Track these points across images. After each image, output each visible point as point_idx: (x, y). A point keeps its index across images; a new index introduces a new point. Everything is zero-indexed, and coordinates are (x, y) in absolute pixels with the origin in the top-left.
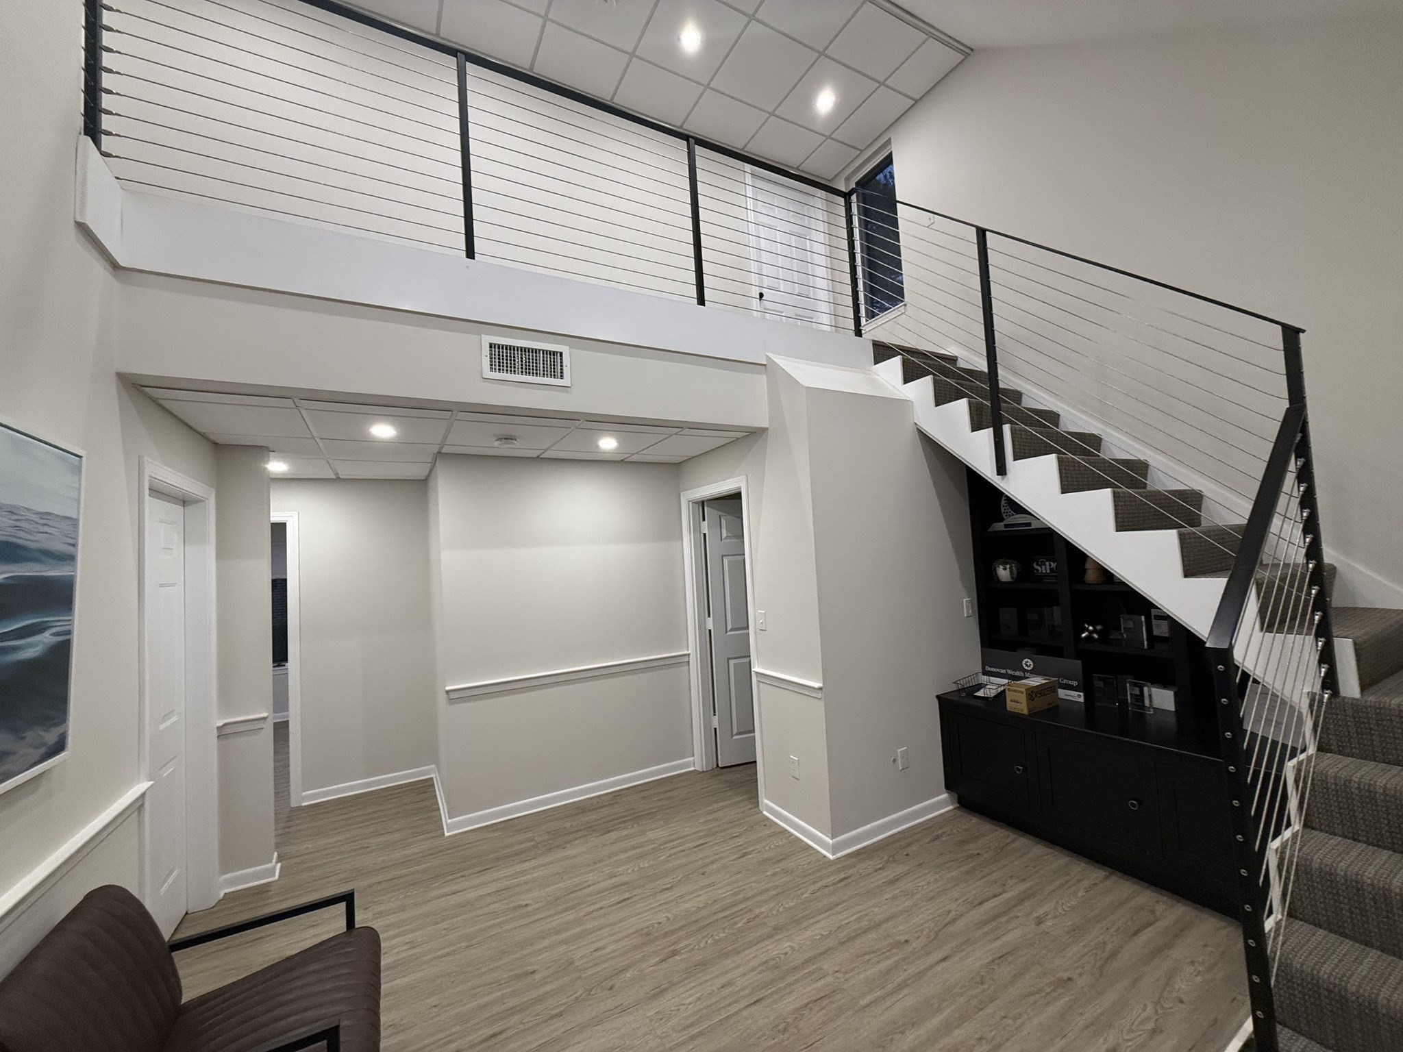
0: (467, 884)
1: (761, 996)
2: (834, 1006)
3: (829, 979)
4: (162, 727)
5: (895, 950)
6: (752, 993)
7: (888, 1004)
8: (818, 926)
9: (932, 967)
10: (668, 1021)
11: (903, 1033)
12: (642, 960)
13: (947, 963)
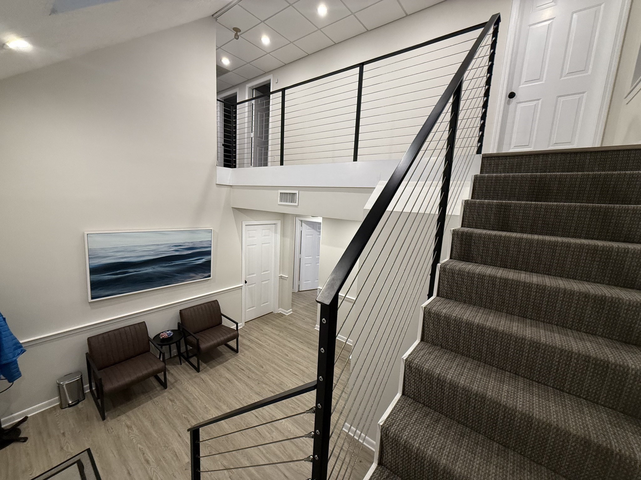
0: (294, 342)
1: (259, 418)
2: (257, 438)
3: (269, 435)
4: (262, 273)
5: (287, 456)
6: (260, 415)
7: (260, 455)
8: (296, 429)
9: (280, 471)
10: (249, 399)
11: (248, 460)
12: (270, 386)
13: (284, 477)
